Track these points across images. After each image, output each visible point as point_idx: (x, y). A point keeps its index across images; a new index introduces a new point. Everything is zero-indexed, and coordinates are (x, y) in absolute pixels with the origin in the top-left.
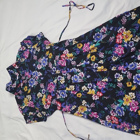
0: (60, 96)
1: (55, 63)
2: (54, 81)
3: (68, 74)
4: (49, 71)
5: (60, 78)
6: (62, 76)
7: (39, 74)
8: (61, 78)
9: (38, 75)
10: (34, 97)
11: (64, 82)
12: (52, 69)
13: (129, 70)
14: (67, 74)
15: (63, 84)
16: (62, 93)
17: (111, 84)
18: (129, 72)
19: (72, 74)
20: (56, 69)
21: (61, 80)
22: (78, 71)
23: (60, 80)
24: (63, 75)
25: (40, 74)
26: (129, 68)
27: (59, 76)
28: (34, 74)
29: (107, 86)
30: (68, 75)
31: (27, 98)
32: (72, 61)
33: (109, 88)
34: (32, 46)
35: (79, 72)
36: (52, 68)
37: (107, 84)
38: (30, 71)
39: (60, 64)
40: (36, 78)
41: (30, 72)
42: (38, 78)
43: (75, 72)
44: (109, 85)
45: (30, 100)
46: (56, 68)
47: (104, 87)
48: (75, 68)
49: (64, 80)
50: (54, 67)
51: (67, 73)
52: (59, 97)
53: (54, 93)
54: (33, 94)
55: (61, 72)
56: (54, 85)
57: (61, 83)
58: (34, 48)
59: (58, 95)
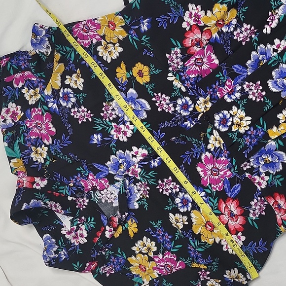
0: (263, 175)
1: (177, 84)
2: (209, 147)
3: (248, 86)
4: (167, 124)
5: (224, 121)
7: (133, 156)
9: (134, 159)
10: (164, 235)
11: (249, 123)
12: (175, 111)
14: (245, 86)
15: (249, 130)
16: (262, 163)
19: (262, 73)
20: (190, 103)
21: (233, 123)
22: (278, 46)
23: (229, 124)
24: (229, 100)
25: (137, 153)
27: (217, 117)
28: (118, 166)
30: (247, 90)
31: (141, 252)
32: (235, 29)
34: (44, 89)
36: (173, 109)
38: (96, 165)
39: (195, 72)
40: (130, 174)
41: (96, 172)
42: (139, 170)
43: (269, 59)
45: (156, 253)
46: (190, 96)
49: (243, 114)
50: (179, 102)
51: (241, 85)
53: (232, 181)
54: (154, 230)
55: (214, 99)
56: (218, 158)
57: (242, 131)
58: (55, 93)
59: (256, 177)
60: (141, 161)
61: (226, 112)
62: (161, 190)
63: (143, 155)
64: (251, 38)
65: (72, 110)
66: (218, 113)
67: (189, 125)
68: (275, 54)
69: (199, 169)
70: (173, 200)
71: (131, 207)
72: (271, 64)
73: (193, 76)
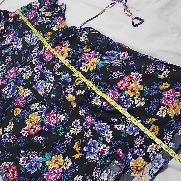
1: (42, 50)
2: (20, 68)
3: (39, 73)
4: (29, 52)
5: (28, 69)
6: (33, 70)
8: (29, 71)
9: (18, 46)
11: (27, 78)
12: (33, 53)
13: (93, 128)
15: (24, 80)
17: (62, 129)
18: (91, 130)
19: (43, 77)
20: (35, 57)
21: (27, 73)
22: (52, 79)
23: (27, 71)
25: (20, 46)
26: (95, 127)
28: (16, 41)
29: (56, 126)
30: (37, 73)
33: (56, 131)
35: (51, 82)
36: (34, 52)
37: (58, 124)
38: (17, 34)
39: (45, 54)
41: (15, 35)
42: (14, 48)
43: (48, 77)
44: (59, 128)
46: (37, 56)
47: (53, 125)
48: (51, 73)
49: (30, 76)
50: (36, 53)
51: (39, 71)
52: (6, 90)
53: (8, 81)
55: (36, 64)
56: (16, 73)
57: (23, 76)
58: (44, 15)
59: (8, 88)
60: (17, 48)
61: (31, 69)
62: (7, 58)
63: (19, 48)
64: (56, 69)
65: (37, 22)
66: (30, 66)
67: (28, 59)
68: (49, 79)
69: (13, 68)
70: (3, 64)
71: (2, 51)
72: (45, 78)
73: (43, 54)
